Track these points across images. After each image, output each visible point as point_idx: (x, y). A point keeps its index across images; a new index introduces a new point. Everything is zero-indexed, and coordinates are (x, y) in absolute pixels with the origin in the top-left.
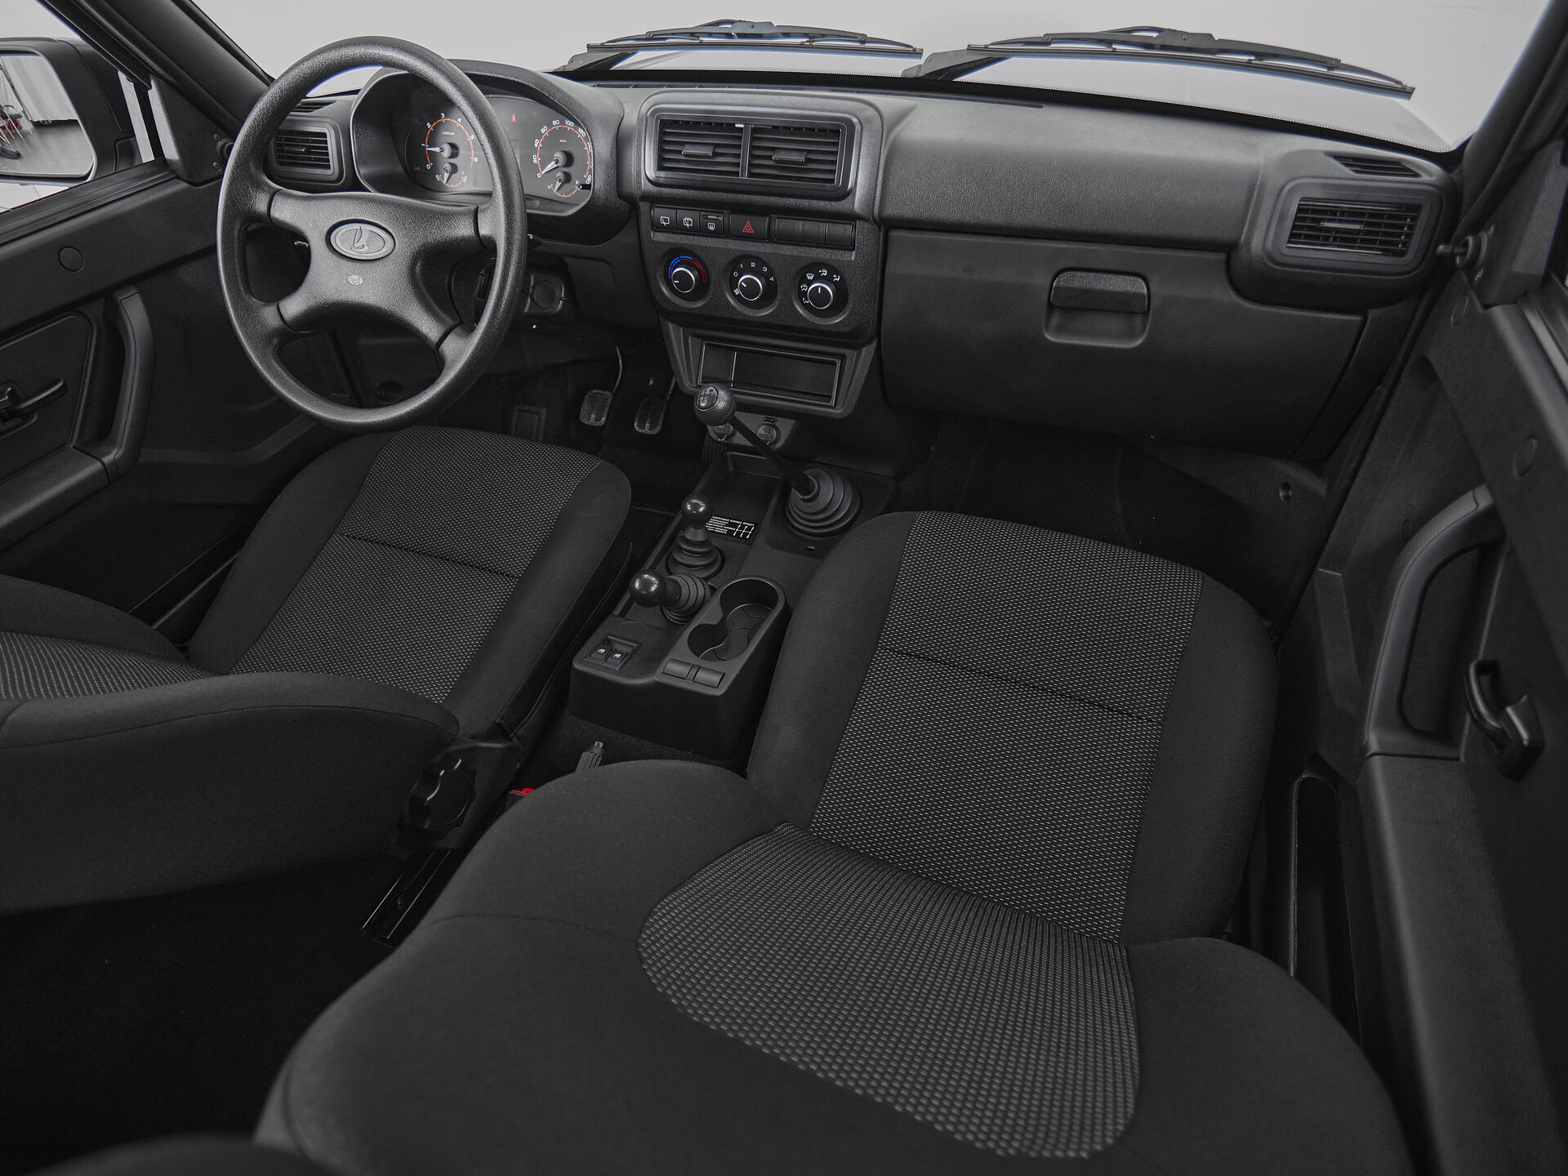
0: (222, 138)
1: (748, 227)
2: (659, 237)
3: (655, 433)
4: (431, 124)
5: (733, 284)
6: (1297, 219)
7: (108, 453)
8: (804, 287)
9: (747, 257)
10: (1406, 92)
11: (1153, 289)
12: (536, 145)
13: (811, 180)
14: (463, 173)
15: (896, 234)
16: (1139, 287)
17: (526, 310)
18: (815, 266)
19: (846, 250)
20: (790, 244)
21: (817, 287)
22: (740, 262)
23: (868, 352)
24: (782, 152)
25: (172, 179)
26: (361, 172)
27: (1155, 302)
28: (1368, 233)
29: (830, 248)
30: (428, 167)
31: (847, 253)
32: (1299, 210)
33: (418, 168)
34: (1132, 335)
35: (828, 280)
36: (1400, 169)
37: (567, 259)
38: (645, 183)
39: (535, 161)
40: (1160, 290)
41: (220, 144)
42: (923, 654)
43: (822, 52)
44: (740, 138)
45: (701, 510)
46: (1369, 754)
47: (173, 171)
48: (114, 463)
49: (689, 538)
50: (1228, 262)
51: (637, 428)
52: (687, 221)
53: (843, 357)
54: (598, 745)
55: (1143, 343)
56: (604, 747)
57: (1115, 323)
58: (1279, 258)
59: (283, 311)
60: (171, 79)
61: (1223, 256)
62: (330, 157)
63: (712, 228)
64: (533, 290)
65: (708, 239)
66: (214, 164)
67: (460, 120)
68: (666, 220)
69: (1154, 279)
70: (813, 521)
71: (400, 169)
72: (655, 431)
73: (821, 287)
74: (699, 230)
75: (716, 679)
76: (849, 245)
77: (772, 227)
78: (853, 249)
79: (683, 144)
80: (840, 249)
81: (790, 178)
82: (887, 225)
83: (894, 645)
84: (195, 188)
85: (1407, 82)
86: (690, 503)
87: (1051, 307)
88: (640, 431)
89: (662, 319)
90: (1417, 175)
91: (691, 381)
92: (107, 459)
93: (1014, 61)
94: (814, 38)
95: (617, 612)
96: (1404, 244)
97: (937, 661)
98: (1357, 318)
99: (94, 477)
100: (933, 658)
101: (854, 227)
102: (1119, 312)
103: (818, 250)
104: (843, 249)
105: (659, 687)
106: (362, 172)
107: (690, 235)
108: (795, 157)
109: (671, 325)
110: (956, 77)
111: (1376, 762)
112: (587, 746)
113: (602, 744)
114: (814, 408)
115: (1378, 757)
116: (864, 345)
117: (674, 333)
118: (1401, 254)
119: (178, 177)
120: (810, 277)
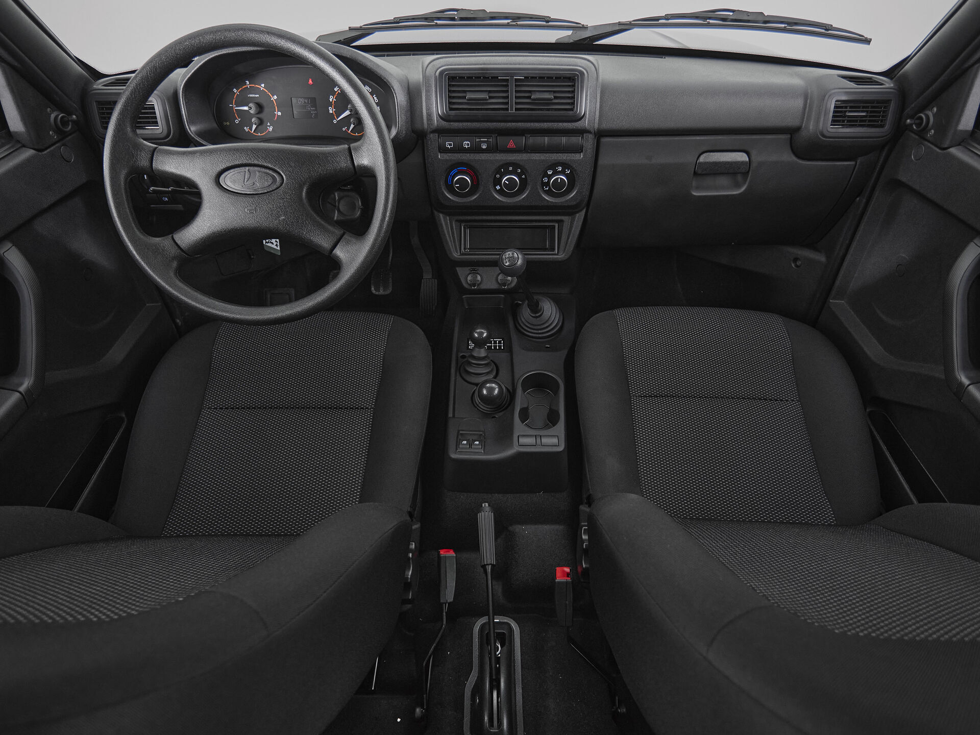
0: (53, 111)
1: (511, 144)
2: (446, 156)
3: (389, 293)
4: (237, 90)
5: (498, 181)
6: (834, 112)
7: (21, 384)
8: (546, 180)
9: (506, 165)
10: (867, 41)
11: (753, 158)
12: (331, 100)
13: (556, 110)
14: (269, 124)
15: (605, 140)
16: (742, 157)
17: (335, 218)
18: (553, 166)
19: (577, 153)
20: (538, 153)
21: (558, 178)
22: (504, 168)
23: (580, 217)
24: (537, 93)
25: (20, 148)
26: (192, 130)
27: (754, 165)
28: (870, 116)
29: (565, 153)
30: (237, 121)
31: (577, 155)
32: (835, 107)
33: (228, 123)
34: (737, 185)
35: (562, 172)
36: (871, 82)
37: (364, 179)
38: (437, 121)
39: (331, 112)
40: (756, 158)
41: (53, 116)
42: (659, 394)
43: (522, 29)
44: (507, 86)
45: (485, 335)
46: (966, 386)
47: (18, 142)
48: (28, 391)
49: (475, 355)
50: (791, 139)
51: (374, 292)
52: (466, 144)
53: (560, 222)
54: (485, 505)
55: (746, 189)
56: (489, 505)
57: (723, 180)
58: (828, 134)
59: (179, 242)
60: (16, 64)
61: (789, 136)
62: (159, 120)
63: (484, 147)
64: (339, 204)
65: (481, 154)
66: (51, 132)
67: (263, 85)
68: (450, 145)
69: (754, 153)
70: (541, 329)
71: (215, 125)
72: (388, 292)
73: (560, 178)
74: (476, 149)
75: (555, 441)
76: (579, 149)
77: (527, 142)
78: (582, 151)
79: (465, 92)
80: (572, 153)
81: (541, 110)
82: (601, 134)
83: (640, 392)
84: (40, 153)
85: (867, 35)
86: (476, 332)
87: (695, 173)
88: (377, 293)
89: (436, 213)
90: (882, 84)
91: (457, 252)
92: (22, 389)
93: (636, 31)
94: (516, 20)
95: (450, 415)
96: (882, 121)
97: (668, 396)
98: (853, 163)
99: (16, 406)
100: (665, 395)
101: (583, 137)
102: (728, 173)
103: (557, 155)
104: (574, 153)
105: (520, 455)
106: (193, 128)
107: (468, 153)
108: (547, 96)
109: (441, 215)
110: (595, 42)
111: (971, 388)
112: (479, 509)
113: (487, 504)
114: (545, 256)
115: (970, 386)
116: (577, 212)
117: (444, 221)
118: (882, 126)
119: (24, 146)
120: (550, 172)
